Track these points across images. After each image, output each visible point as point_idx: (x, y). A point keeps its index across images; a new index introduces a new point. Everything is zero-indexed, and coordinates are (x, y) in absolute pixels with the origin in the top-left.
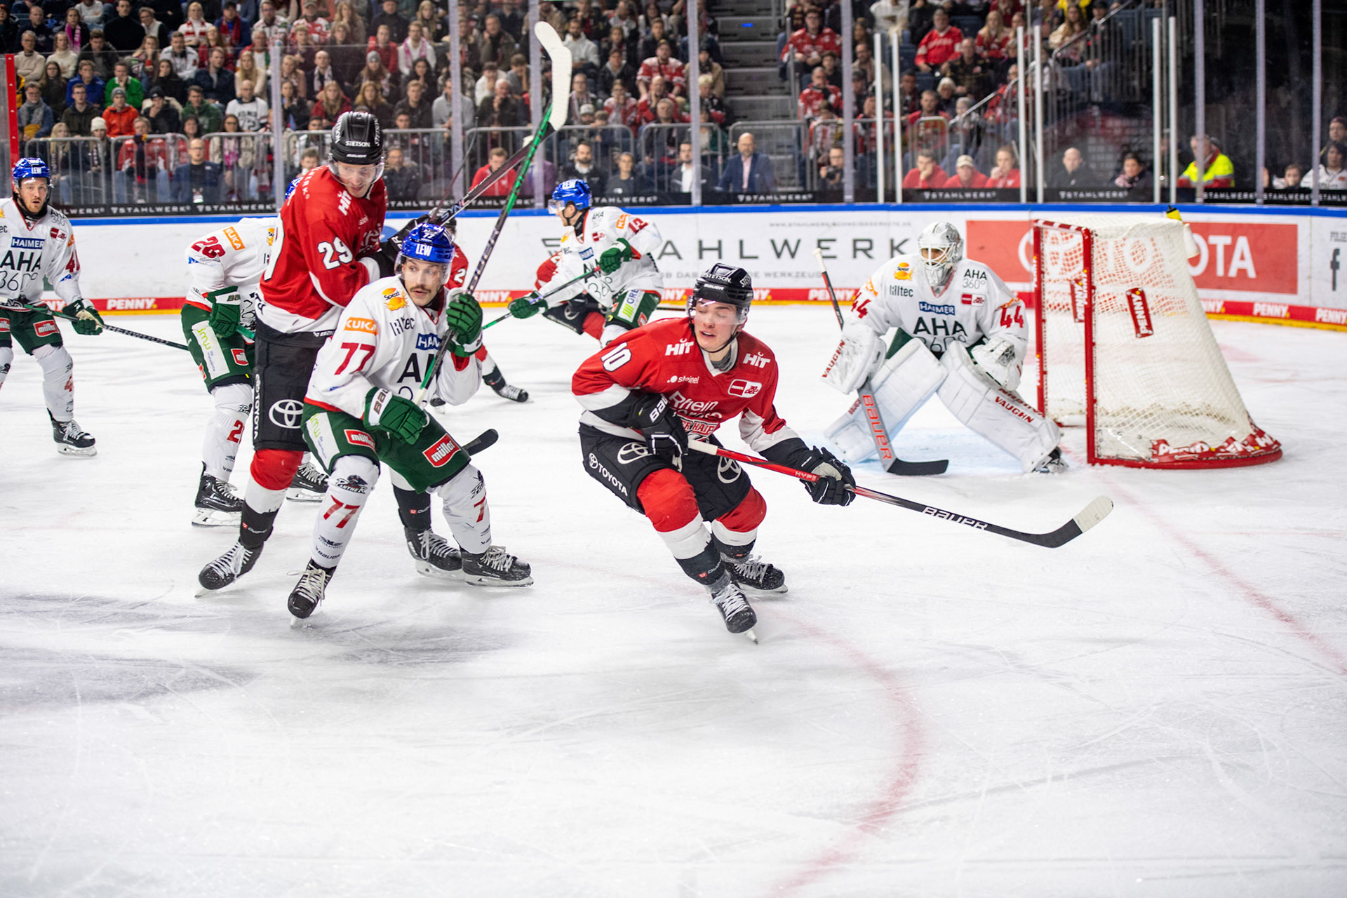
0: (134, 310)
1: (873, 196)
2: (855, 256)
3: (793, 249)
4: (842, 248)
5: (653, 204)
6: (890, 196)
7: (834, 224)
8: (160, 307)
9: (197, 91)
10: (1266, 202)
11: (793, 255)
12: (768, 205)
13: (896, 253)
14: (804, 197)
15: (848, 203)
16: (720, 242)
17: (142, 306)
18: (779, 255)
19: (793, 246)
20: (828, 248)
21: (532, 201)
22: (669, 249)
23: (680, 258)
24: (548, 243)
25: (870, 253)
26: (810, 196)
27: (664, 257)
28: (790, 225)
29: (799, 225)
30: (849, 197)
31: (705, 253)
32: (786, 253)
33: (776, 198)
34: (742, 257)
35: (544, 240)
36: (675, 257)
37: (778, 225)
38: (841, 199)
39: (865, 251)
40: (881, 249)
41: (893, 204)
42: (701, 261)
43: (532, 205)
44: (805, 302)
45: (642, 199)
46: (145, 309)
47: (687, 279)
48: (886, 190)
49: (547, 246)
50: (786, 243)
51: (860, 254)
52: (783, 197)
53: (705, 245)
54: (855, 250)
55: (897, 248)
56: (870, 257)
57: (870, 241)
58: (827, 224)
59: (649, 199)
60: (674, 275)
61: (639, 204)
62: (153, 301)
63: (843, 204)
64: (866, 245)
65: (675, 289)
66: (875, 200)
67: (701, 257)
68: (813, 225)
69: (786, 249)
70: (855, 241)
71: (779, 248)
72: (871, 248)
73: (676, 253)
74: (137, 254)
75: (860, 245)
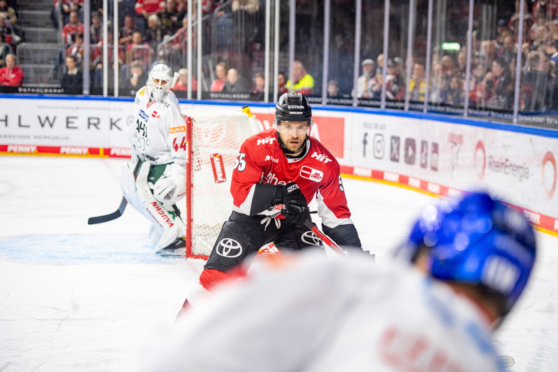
1: (100, 91)
2: (89, 127)
4: (81, 123)
6: (111, 92)
10: (328, 103)
13: (114, 127)
14: (59, 91)
16: (6, 117)
18: (43, 125)
19: (51, 120)
30: (86, 92)
32: (47, 125)
34: (20, 125)
39: (95, 125)
40: (105, 124)
44: (57, 154)
50: (47, 118)
51: (92, 127)
52: (46, 91)
54: (89, 124)
55: (114, 124)
56: (98, 128)
57: (98, 119)
64: (95, 121)
66: (102, 94)
70: (89, 119)
72: (98, 123)
75: (92, 121)
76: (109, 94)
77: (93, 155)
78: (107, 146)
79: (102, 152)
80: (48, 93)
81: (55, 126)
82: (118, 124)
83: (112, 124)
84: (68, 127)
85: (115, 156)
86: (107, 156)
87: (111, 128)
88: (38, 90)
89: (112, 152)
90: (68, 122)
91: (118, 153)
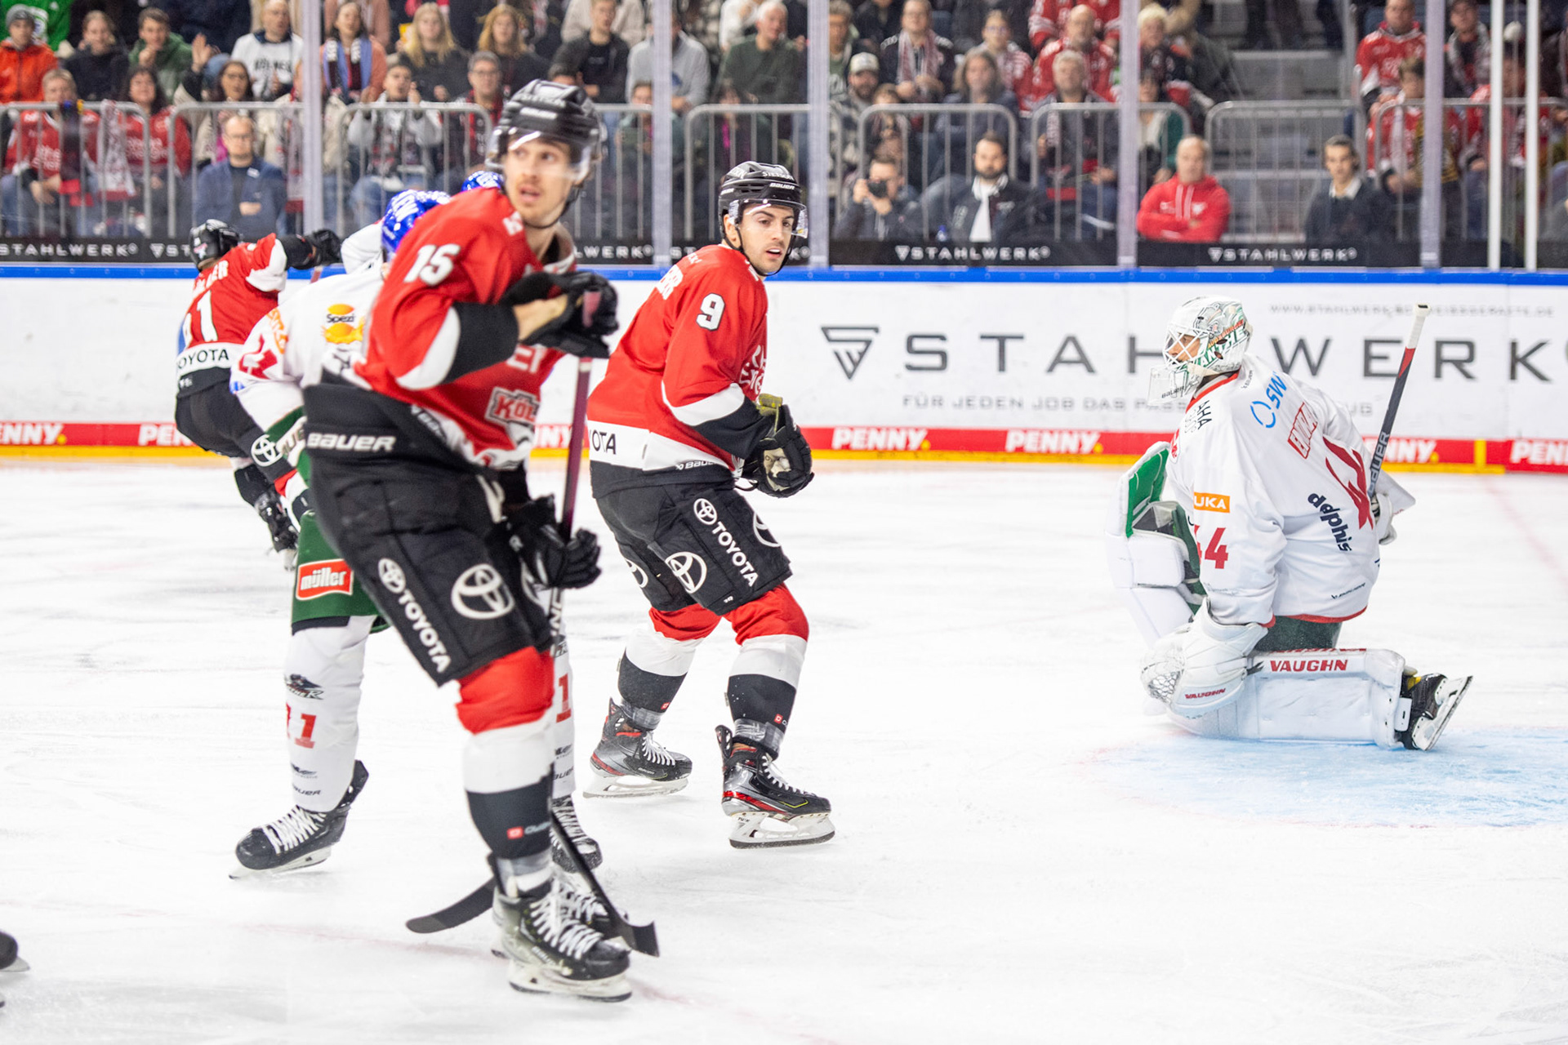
0: (21, 445)
2: (1438, 374)
3: (1315, 358)
5: (1042, 262)
7: (1399, 310)
8: (71, 442)
9: (158, 19)
11: (1314, 370)
12: (1269, 269)
13: (1521, 370)
15: (1429, 268)
17: (37, 439)
20: (1384, 358)
21: (805, 252)
22: (1070, 353)
23: (1090, 370)
24: (833, 334)
25: (1468, 367)
26: (1353, 253)
27: (1060, 368)
28: (1311, 309)
29: (1328, 309)
30: (1430, 256)
31: (1141, 362)
32: (1301, 366)
33: (1284, 256)
35: (825, 330)
36: (1081, 368)
37: (1286, 309)
38: (1415, 261)
39: (1458, 364)
40: (1491, 362)
41: (1518, 272)
42: (1131, 377)
43: (804, 261)
45: (1020, 253)
46: (42, 444)
47: (1105, 411)
48: (1504, 245)
49: (830, 340)
50: (1301, 345)
51: (1449, 370)
53: (1141, 346)
54: (1440, 361)
56: (1468, 376)
57: (1471, 345)
58: (1385, 310)
59: (1033, 254)
60: (1079, 404)
61: (1013, 262)
62: (58, 428)
63: (1419, 271)
64: (1462, 352)
65: (1080, 432)
66: (1483, 262)
67: (1132, 369)
68: (1355, 310)
69: (1301, 356)
71: (1287, 358)
72: (1471, 359)
73: (1083, 360)
74: (29, 337)
75: (1449, 352)
76: (1504, 263)
77: (1451, 467)
78: (1500, 436)
79: (1480, 454)
80: (1307, 262)
81: (1324, 370)
82: (1533, 360)
83: (1517, 360)
84: (1368, 373)
85: (1525, 467)
86: (1499, 469)
87: (1513, 375)
88: (1271, 255)
89: (1516, 456)
90: (1368, 357)
91: (1535, 459)
